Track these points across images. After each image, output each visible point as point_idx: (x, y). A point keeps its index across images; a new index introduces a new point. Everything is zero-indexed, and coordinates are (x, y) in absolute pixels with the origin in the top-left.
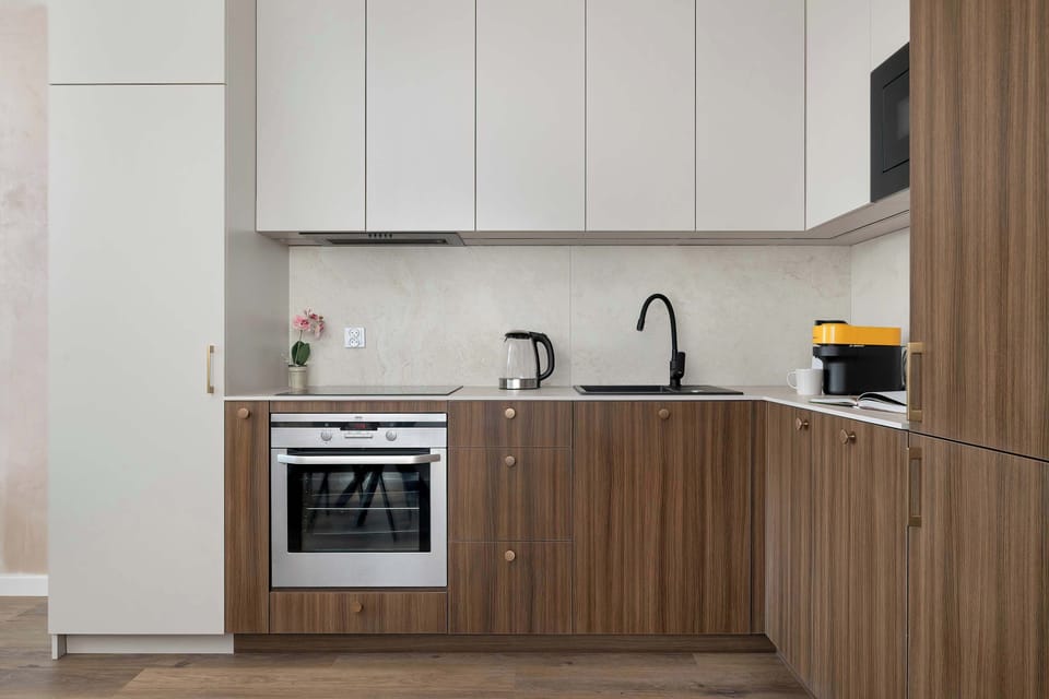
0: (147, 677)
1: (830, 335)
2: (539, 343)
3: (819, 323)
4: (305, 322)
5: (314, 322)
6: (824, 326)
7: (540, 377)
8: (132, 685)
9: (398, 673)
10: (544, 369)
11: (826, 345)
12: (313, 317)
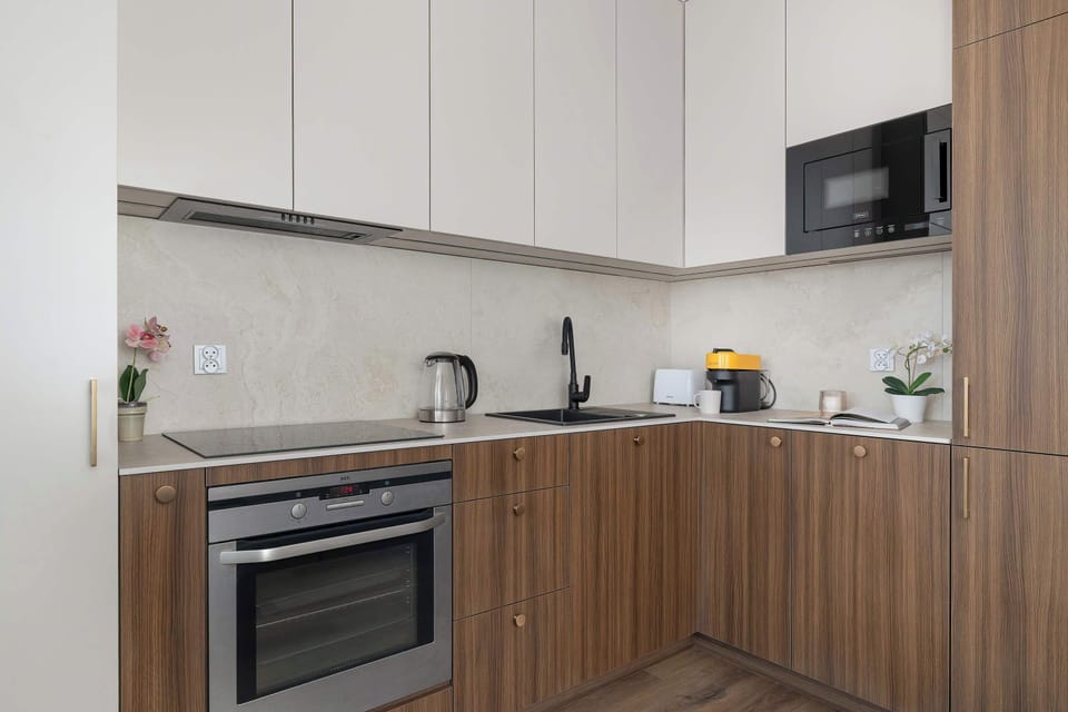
1: (724, 362)
3: (716, 351)
6: (719, 353)
11: (723, 370)
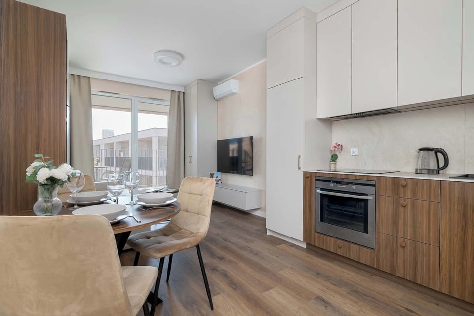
0: (283, 246)
2: (439, 153)
4: (335, 147)
5: (339, 147)
7: (439, 169)
8: (279, 246)
9: (353, 274)
10: (441, 165)
12: (339, 145)
